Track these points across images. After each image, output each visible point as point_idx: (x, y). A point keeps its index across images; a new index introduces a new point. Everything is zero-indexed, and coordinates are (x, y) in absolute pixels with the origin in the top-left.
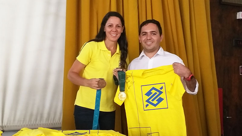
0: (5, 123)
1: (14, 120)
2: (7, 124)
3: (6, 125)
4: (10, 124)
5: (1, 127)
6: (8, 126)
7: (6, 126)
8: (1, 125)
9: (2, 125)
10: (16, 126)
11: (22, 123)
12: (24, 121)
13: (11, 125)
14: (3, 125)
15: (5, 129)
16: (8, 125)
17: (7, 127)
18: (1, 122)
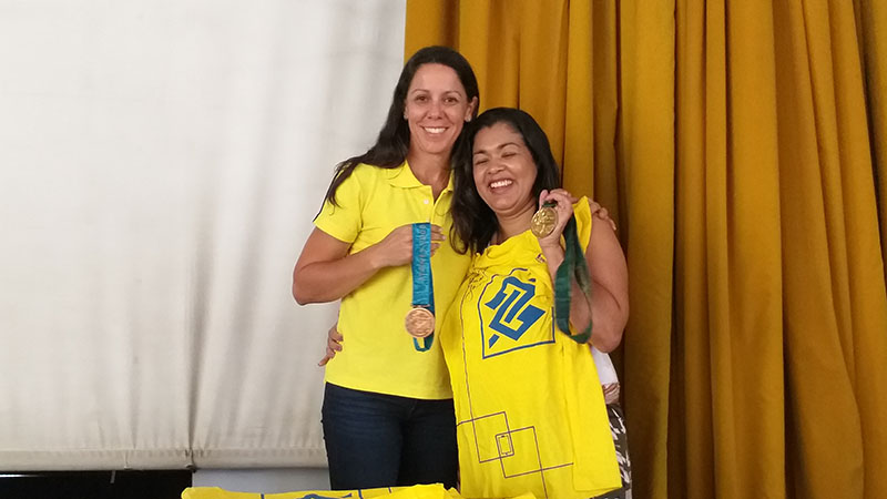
0: (200, 441)
1: (230, 433)
2: (207, 445)
3: (202, 447)
4: (216, 445)
5: (187, 454)
6: (210, 452)
7: (202, 453)
8: (187, 446)
9: (191, 448)
10: (237, 453)
11: (256, 446)
12: (263, 436)
13: (220, 447)
14: (195, 447)
15: (199, 462)
16: (211, 447)
17: (205, 454)
18: (186, 435)
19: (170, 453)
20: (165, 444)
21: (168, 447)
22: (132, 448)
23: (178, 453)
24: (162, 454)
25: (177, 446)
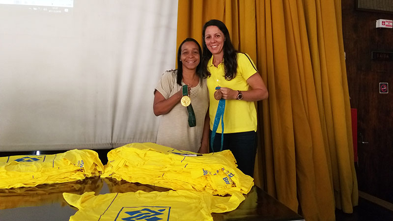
1: (124, 138)
2: (117, 141)
3: (115, 142)
4: (119, 141)
5: (110, 145)
8: (111, 142)
12: (134, 138)
13: (121, 142)
14: (113, 142)
15: (114, 146)
17: (116, 144)
18: (111, 139)
19: (105, 144)
20: (104, 142)
21: (105, 142)
22: (94, 143)
23: (108, 144)
24: (103, 145)
25: (108, 142)
